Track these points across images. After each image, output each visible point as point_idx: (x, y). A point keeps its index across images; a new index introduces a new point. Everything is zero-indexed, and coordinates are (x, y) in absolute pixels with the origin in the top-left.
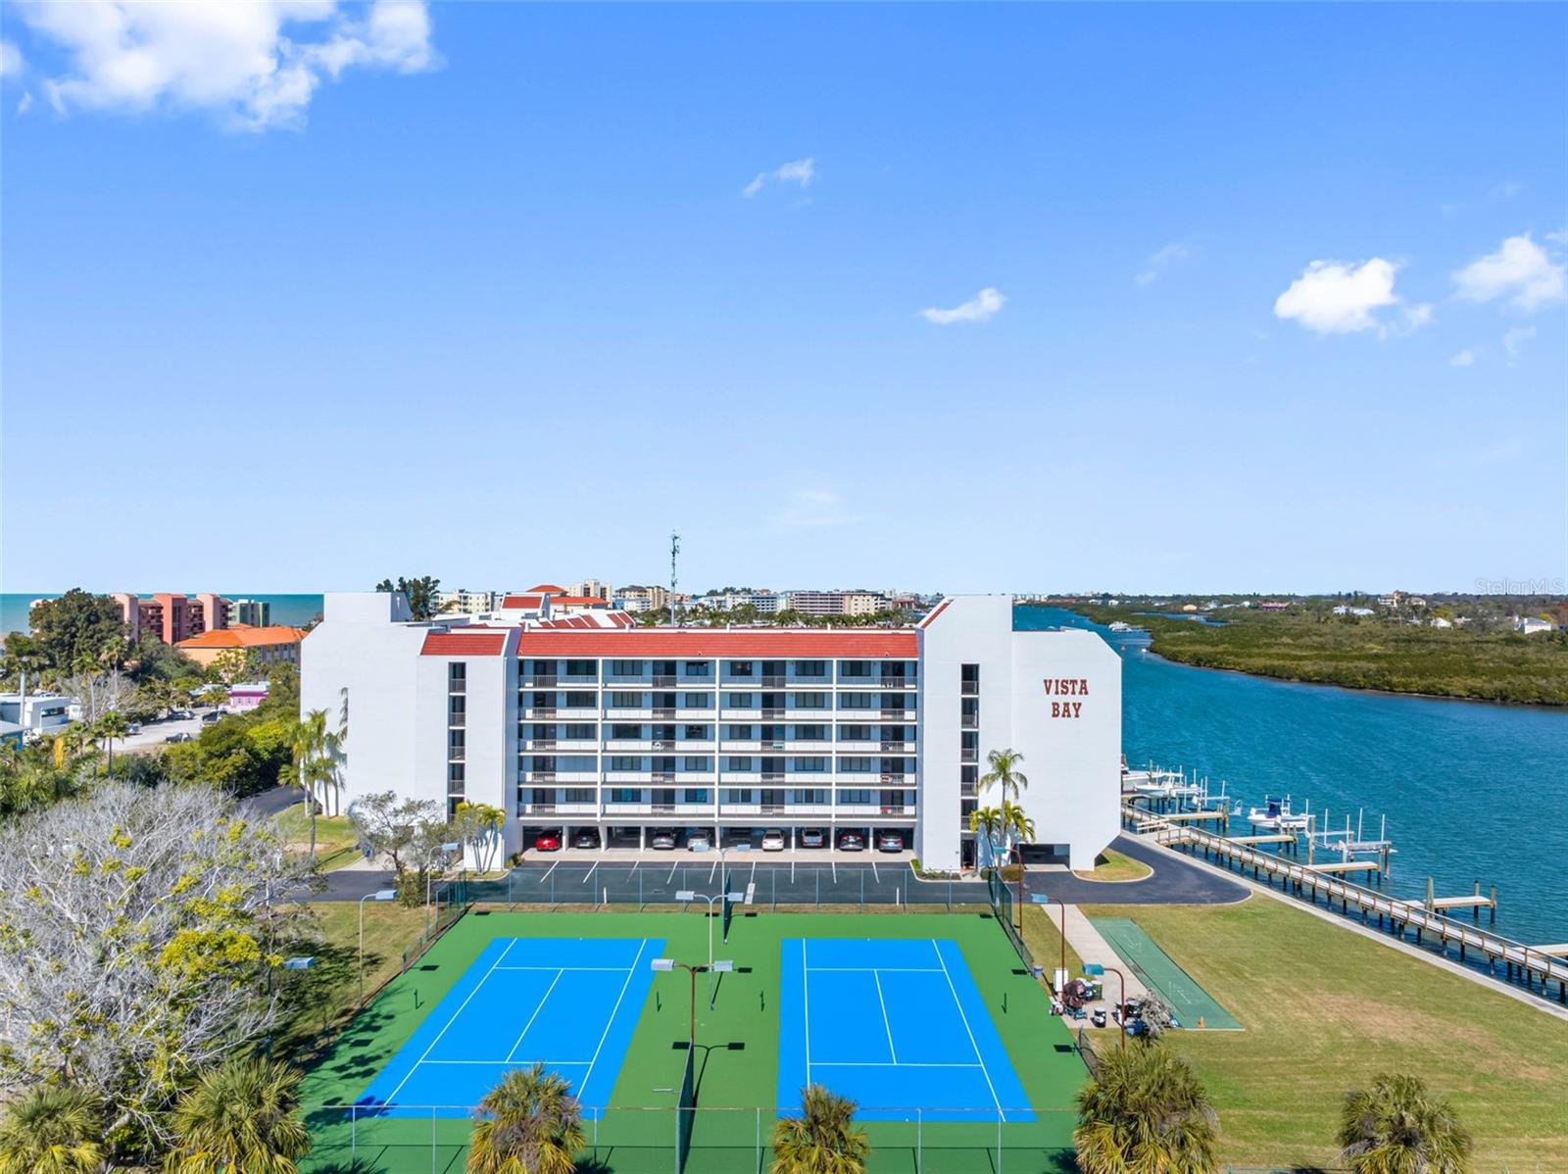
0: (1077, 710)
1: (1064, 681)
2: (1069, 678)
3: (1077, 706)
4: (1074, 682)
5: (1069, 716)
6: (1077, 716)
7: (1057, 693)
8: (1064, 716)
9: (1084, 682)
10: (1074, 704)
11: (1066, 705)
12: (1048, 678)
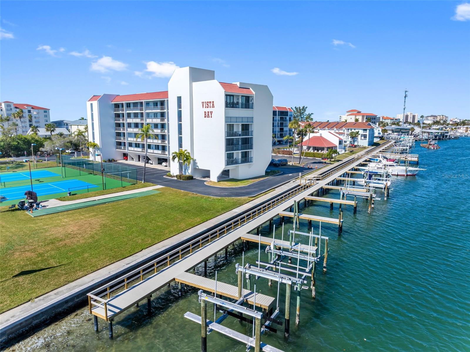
0: (211, 114)
1: (208, 102)
2: (209, 101)
3: (211, 112)
4: (210, 102)
5: (209, 117)
6: (211, 117)
7: (206, 107)
8: (208, 117)
9: (213, 102)
10: (210, 112)
11: (208, 112)
12: (203, 101)
